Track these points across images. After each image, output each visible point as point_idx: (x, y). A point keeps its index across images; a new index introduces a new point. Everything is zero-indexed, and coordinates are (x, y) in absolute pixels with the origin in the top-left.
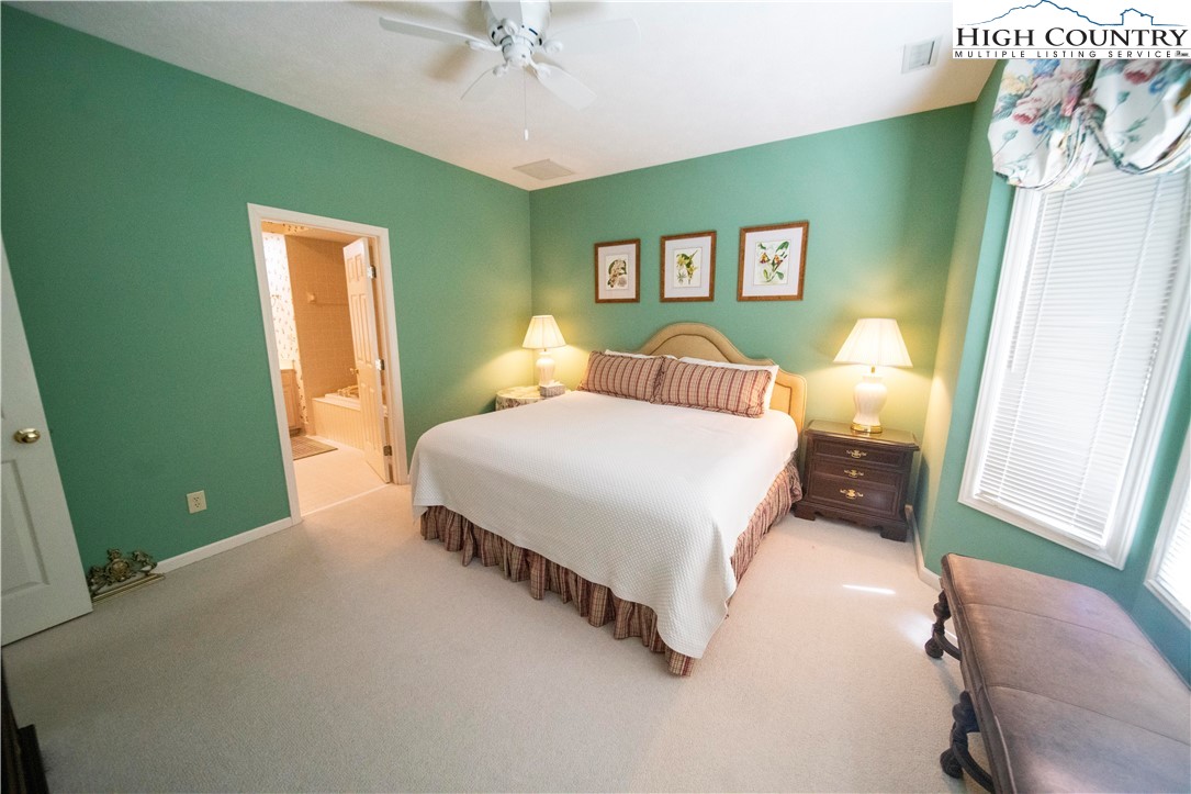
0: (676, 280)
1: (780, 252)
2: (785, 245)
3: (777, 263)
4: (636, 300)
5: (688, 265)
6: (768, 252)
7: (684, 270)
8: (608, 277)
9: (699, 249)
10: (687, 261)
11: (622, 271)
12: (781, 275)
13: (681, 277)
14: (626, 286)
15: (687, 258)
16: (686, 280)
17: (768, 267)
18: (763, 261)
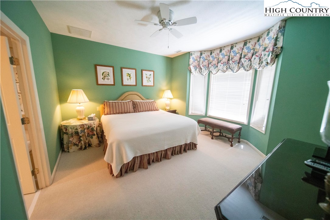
0: (127, 80)
1: (150, 76)
2: (150, 75)
3: (149, 79)
4: (114, 85)
5: (130, 76)
6: (147, 76)
7: (129, 77)
8: (102, 77)
9: (133, 72)
10: (129, 75)
11: (108, 75)
12: (150, 81)
13: (128, 79)
14: (110, 80)
15: (129, 74)
16: (129, 80)
17: (148, 79)
18: (147, 78)
